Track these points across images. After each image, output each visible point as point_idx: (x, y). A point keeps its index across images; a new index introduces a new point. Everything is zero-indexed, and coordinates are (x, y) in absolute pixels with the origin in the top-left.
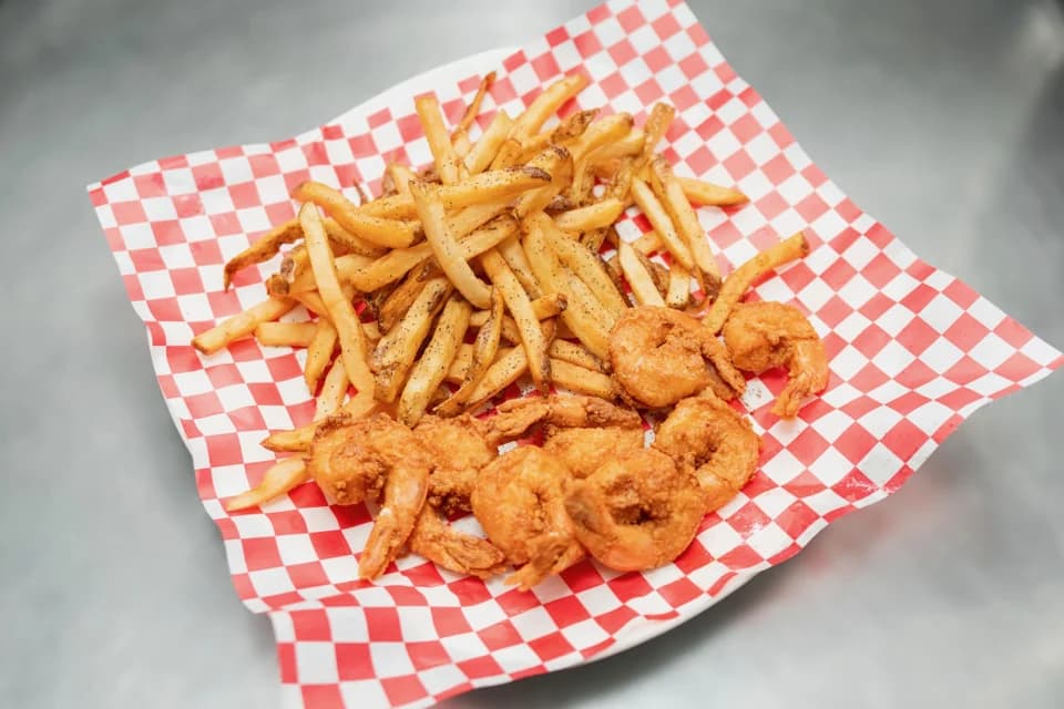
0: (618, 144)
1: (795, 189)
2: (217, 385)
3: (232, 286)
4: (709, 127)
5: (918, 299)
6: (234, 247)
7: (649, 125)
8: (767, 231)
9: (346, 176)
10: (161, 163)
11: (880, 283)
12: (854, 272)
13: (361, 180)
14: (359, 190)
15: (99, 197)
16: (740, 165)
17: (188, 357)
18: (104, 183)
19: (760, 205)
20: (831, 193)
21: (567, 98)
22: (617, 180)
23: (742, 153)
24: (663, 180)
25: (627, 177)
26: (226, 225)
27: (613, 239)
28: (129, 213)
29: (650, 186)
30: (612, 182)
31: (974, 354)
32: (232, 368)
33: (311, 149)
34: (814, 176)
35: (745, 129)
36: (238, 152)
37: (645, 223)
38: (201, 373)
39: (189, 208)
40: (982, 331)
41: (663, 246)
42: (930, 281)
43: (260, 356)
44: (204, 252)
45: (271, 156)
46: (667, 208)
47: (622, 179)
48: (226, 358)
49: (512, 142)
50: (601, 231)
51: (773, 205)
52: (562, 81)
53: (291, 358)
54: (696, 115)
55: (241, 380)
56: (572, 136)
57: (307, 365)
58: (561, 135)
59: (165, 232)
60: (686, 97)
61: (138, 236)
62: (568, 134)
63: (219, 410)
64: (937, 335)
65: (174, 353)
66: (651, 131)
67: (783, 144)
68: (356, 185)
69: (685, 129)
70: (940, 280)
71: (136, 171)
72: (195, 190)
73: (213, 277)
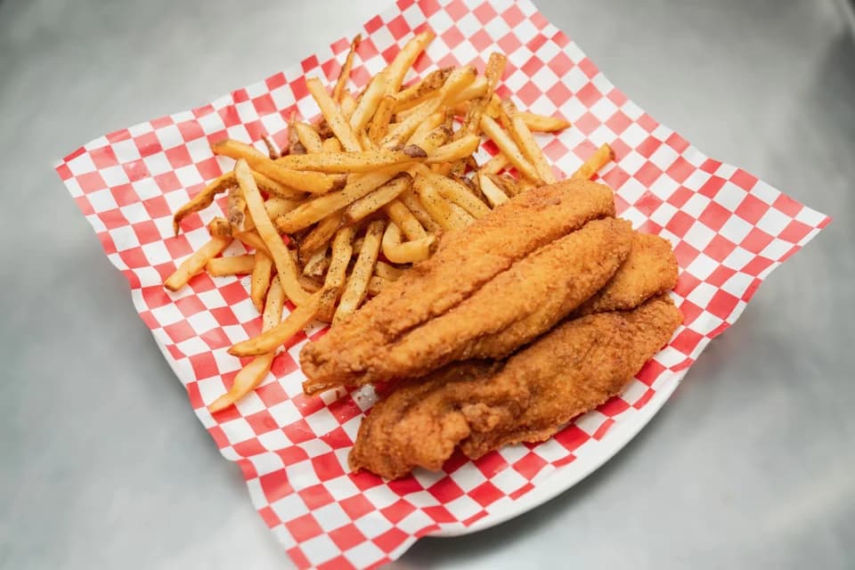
0: (467, 90)
1: (604, 109)
2: (187, 314)
3: (181, 232)
4: (532, 66)
5: (712, 187)
6: (178, 201)
7: (489, 71)
8: (586, 145)
9: (255, 131)
10: (109, 137)
11: (681, 179)
12: (660, 172)
13: (267, 134)
14: (267, 143)
15: (64, 172)
16: (559, 94)
17: (159, 295)
18: (67, 159)
19: (578, 124)
20: (633, 110)
21: (419, 53)
22: (470, 118)
23: (560, 84)
24: (510, 116)
25: (477, 115)
26: (168, 182)
27: (472, 163)
28: (91, 183)
29: (498, 121)
30: (466, 120)
31: (761, 225)
32: (194, 298)
33: (225, 112)
34: (617, 98)
35: (560, 66)
36: (168, 121)
37: (492, 147)
38: (172, 306)
39: (137, 173)
40: (764, 207)
41: (510, 164)
42: (719, 173)
43: (213, 286)
44: (157, 207)
45: (195, 121)
46: (514, 137)
47: (473, 117)
48: (189, 291)
49: (388, 98)
50: (463, 160)
51: (589, 123)
52: (412, 39)
53: (237, 284)
54: (519, 57)
55: (204, 308)
56: (434, 89)
57: (252, 290)
58: (426, 88)
59: (121, 194)
60: (510, 43)
61: (103, 201)
62: (431, 87)
63: (193, 335)
64: (730, 213)
65: (147, 292)
66: (490, 76)
67: (591, 74)
68: (264, 138)
69: (514, 69)
70: (725, 172)
71: (90, 146)
72: (138, 156)
73: (166, 226)
